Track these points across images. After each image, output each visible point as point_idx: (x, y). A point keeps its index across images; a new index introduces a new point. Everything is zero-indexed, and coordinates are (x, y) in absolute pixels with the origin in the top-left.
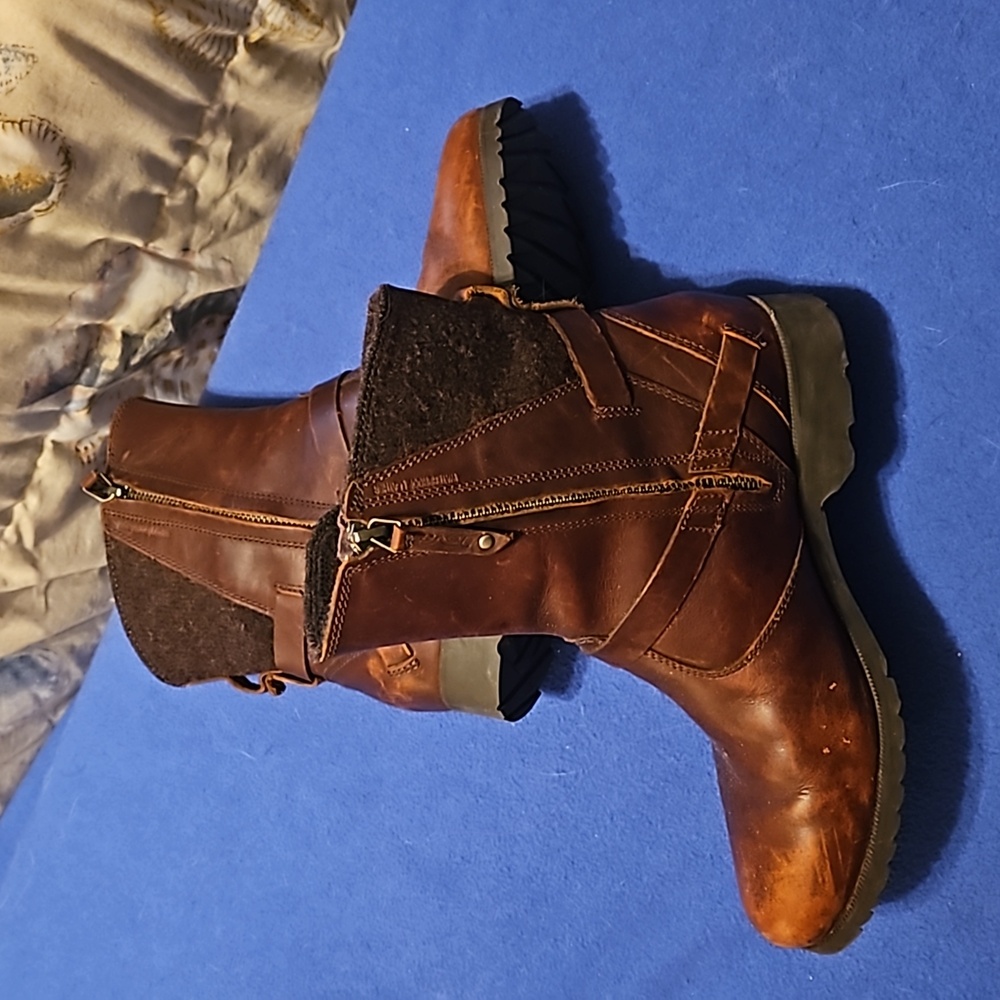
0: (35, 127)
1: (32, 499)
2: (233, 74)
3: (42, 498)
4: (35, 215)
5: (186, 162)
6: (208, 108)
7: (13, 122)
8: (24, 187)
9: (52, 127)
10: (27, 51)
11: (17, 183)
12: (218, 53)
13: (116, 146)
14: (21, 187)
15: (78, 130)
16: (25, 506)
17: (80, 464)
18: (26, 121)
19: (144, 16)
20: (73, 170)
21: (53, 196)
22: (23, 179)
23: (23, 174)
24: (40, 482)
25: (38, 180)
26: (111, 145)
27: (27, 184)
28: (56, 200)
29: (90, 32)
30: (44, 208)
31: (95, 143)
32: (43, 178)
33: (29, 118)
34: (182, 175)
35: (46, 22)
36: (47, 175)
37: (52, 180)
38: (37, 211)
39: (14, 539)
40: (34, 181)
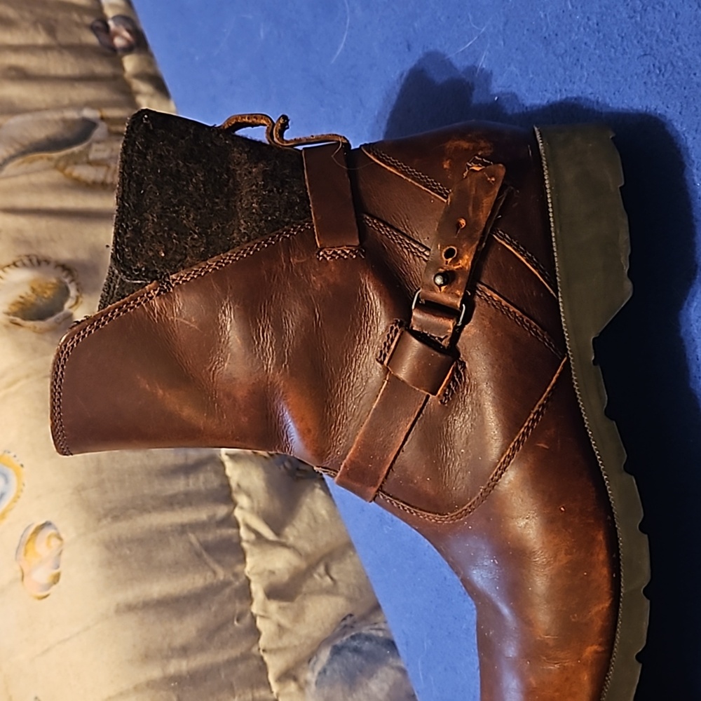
0: (26, 261)
1: (243, 500)
3: (249, 495)
4: (71, 311)
7: (8, 266)
8: (46, 296)
11: (37, 295)
14: (44, 297)
15: (63, 253)
16: (242, 508)
17: (264, 459)
18: (17, 261)
20: (75, 273)
21: (73, 292)
22: (39, 290)
23: (36, 287)
24: (239, 485)
25: (50, 286)
27: (45, 293)
28: (77, 294)
30: (73, 302)
32: (53, 284)
33: (18, 259)
36: (54, 281)
37: (61, 282)
38: (71, 307)
39: (253, 537)
40: (50, 289)
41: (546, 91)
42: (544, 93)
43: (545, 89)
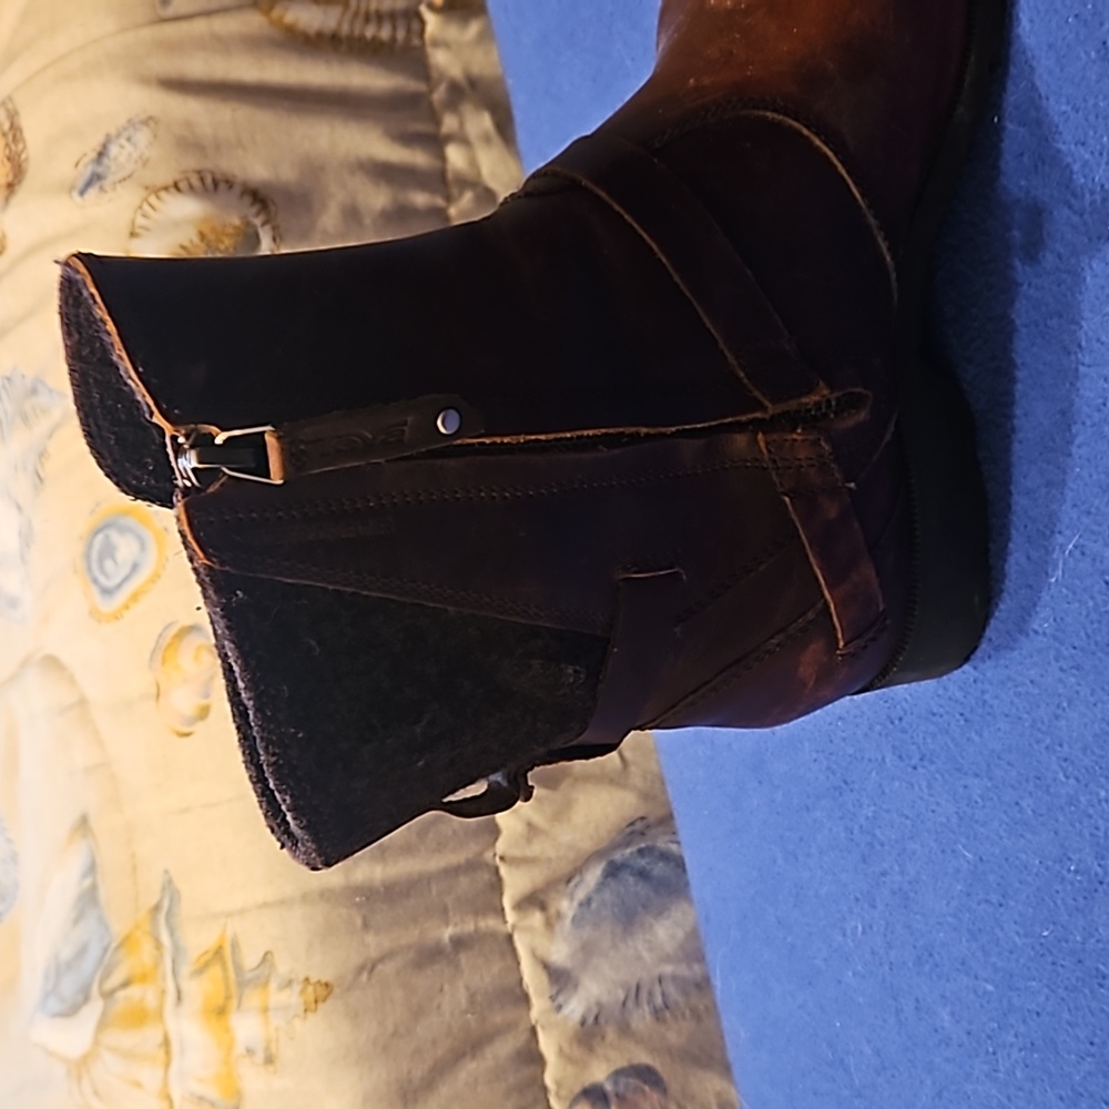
0: (195, 181)
2: (436, 44)
5: (443, 158)
6: (431, 91)
9: (218, 176)
10: (143, 117)
12: (394, 28)
13: (322, 169)
15: (256, 169)
18: (180, 180)
19: (253, 22)
20: (273, 208)
22: (211, 237)
23: (207, 231)
26: (314, 169)
29: (198, 66)
31: (288, 174)
34: (450, 175)
35: (145, 80)
41: (1083, 144)
42: (1080, 147)
43: (1082, 139)
